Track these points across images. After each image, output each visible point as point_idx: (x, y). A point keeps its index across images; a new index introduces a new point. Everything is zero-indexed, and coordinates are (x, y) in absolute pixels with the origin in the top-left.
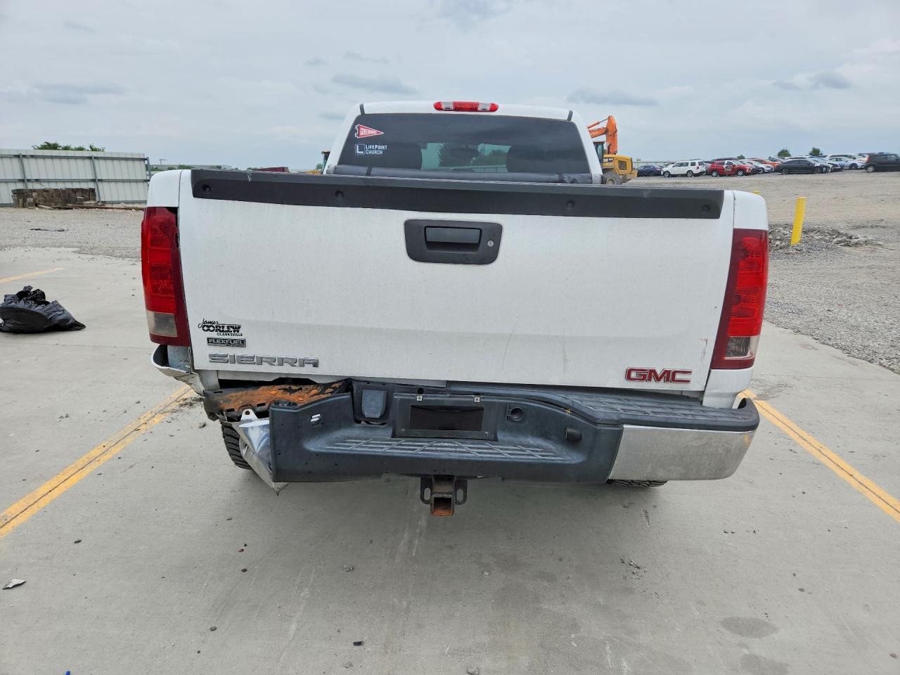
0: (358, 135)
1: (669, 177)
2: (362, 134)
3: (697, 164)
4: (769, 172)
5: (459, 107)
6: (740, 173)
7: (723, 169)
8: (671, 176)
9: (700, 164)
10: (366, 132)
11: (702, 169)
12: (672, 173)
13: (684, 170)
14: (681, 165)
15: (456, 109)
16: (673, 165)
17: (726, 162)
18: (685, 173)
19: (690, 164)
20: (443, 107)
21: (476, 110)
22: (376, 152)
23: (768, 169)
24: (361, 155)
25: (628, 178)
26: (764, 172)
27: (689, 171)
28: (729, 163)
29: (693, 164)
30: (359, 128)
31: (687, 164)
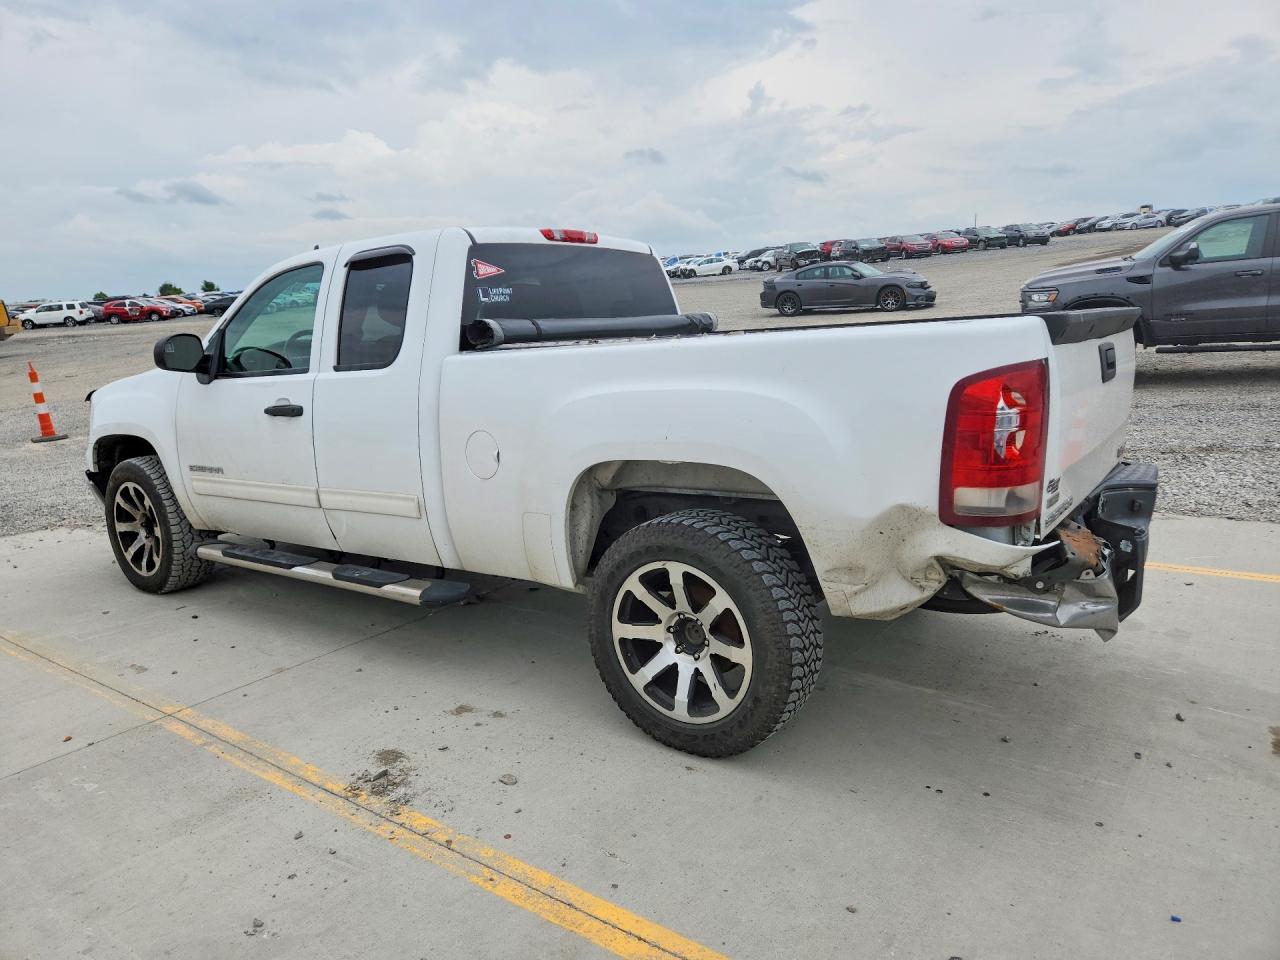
0: (477, 274)
1: (32, 328)
2: (481, 273)
3: (78, 308)
4: (191, 314)
5: (569, 237)
6: (155, 317)
7: (127, 313)
8: (35, 326)
9: (83, 306)
10: (486, 270)
11: (88, 313)
12: (37, 322)
13: (58, 316)
14: (50, 309)
15: (564, 240)
16: (34, 310)
17: (127, 302)
18: (61, 320)
19: (65, 307)
20: (557, 236)
21: (581, 240)
22: (502, 298)
23: (189, 310)
24: (486, 303)
25: (7, 333)
26: (185, 315)
27: (66, 319)
28: (132, 304)
29: (71, 307)
30: (475, 263)
31: (60, 308)
